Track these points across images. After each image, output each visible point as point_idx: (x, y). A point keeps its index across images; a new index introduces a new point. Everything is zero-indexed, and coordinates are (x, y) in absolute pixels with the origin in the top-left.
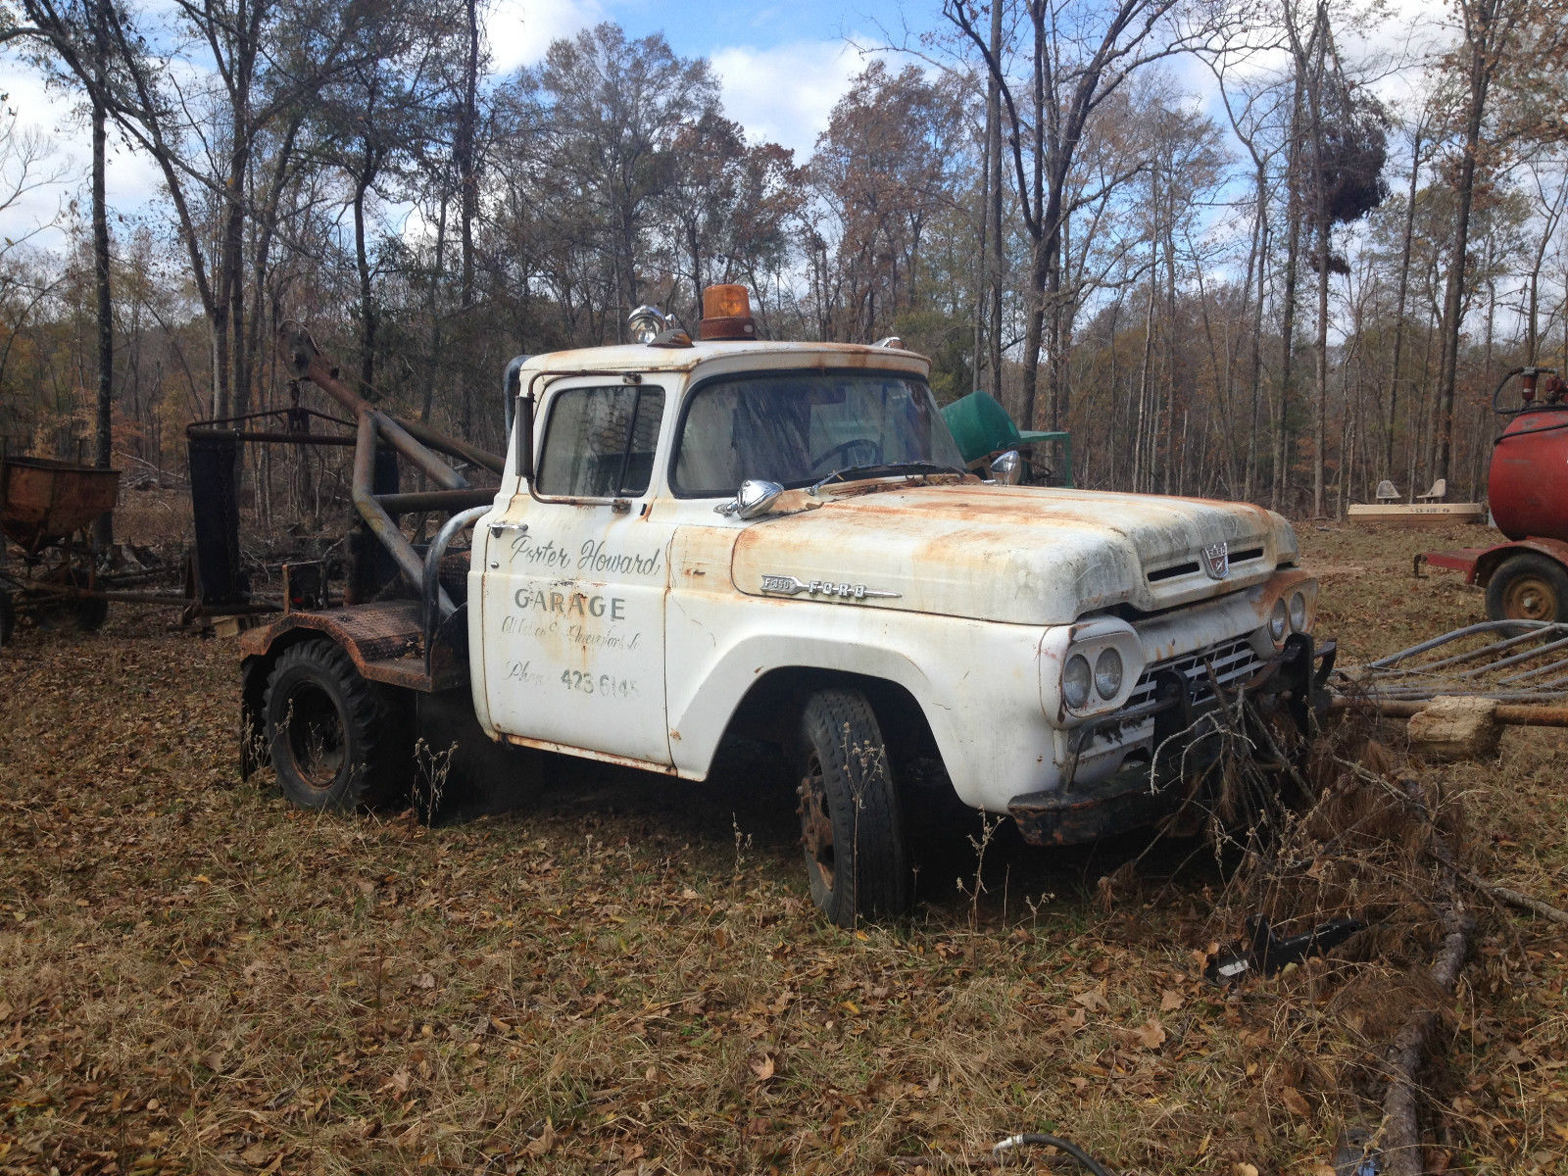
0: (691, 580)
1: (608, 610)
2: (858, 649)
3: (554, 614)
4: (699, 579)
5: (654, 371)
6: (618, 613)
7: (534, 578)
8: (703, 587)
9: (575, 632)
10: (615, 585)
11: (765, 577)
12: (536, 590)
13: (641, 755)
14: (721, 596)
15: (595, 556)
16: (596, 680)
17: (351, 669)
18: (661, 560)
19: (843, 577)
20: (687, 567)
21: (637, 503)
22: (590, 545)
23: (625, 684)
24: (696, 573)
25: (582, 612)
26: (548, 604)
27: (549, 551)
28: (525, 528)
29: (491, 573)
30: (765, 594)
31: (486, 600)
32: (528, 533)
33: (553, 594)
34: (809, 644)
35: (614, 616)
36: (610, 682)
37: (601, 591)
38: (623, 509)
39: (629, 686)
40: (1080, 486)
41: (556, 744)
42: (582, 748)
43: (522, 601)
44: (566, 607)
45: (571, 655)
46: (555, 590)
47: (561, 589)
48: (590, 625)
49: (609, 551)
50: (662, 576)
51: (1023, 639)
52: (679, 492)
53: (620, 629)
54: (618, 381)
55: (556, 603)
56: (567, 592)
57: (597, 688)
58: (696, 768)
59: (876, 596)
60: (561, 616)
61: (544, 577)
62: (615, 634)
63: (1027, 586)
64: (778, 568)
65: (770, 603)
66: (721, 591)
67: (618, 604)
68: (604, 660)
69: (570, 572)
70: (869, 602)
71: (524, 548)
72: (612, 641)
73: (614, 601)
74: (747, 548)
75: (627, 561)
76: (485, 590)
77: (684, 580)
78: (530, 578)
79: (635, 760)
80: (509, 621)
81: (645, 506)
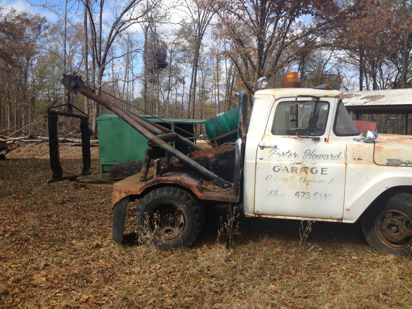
0: (356, 161)
1: (320, 171)
3: (292, 174)
4: (360, 161)
6: (324, 172)
7: (282, 162)
8: (361, 163)
9: (303, 179)
10: (320, 164)
11: (388, 160)
12: (283, 166)
13: (329, 217)
14: (370, 166)
15: (311, 154)
16: (312, 194)
17: (194, 196)
18: (342, 155)
20: (354, 157)
21: (322, 137)
22: (309, 151)
23: (326, 195)
24: (359, 159)
25: (306, 173)
26: (289, 170)
27: (289, 154)
28: (276, 147)
29: (261, 161)
30: (387, 165)
31: (257, 171)
32: (278, 147)
33: (292, 168)
35: (322, 173)
36: (319, 195)
37: (315, 166)
38: (317, 140)
39: (328, 195)
41: (284, 216)
42: (297, 216)
43: (276, 169)
44: (299, 171)
45: (302, 187)
46: (293, 166)
47: (296, 166)
48: (310, 176)
49: (317, 153)
50: (343, 160)
52: (337, 133)
53: (324, 178)
54: (310, 99)
55: (293, 170)
56: (299, 167)
57: (312, 197)
60: (296, 175)
61: (287, 162)
62: (322, 179)
64: (393, 157)
65: (391, 167)
66: (369, 164)
67: (324, 170)
68: (314, 188)
71: (275, 153)
72: (321, 182)
73: (322, 169)
74: (379, 151)
75: (326, 156)
76: (257, 167)
77: (353, 161)
78: (279, 162)
79: (322, 218)
80: (269, 177)
81: (326, 139)
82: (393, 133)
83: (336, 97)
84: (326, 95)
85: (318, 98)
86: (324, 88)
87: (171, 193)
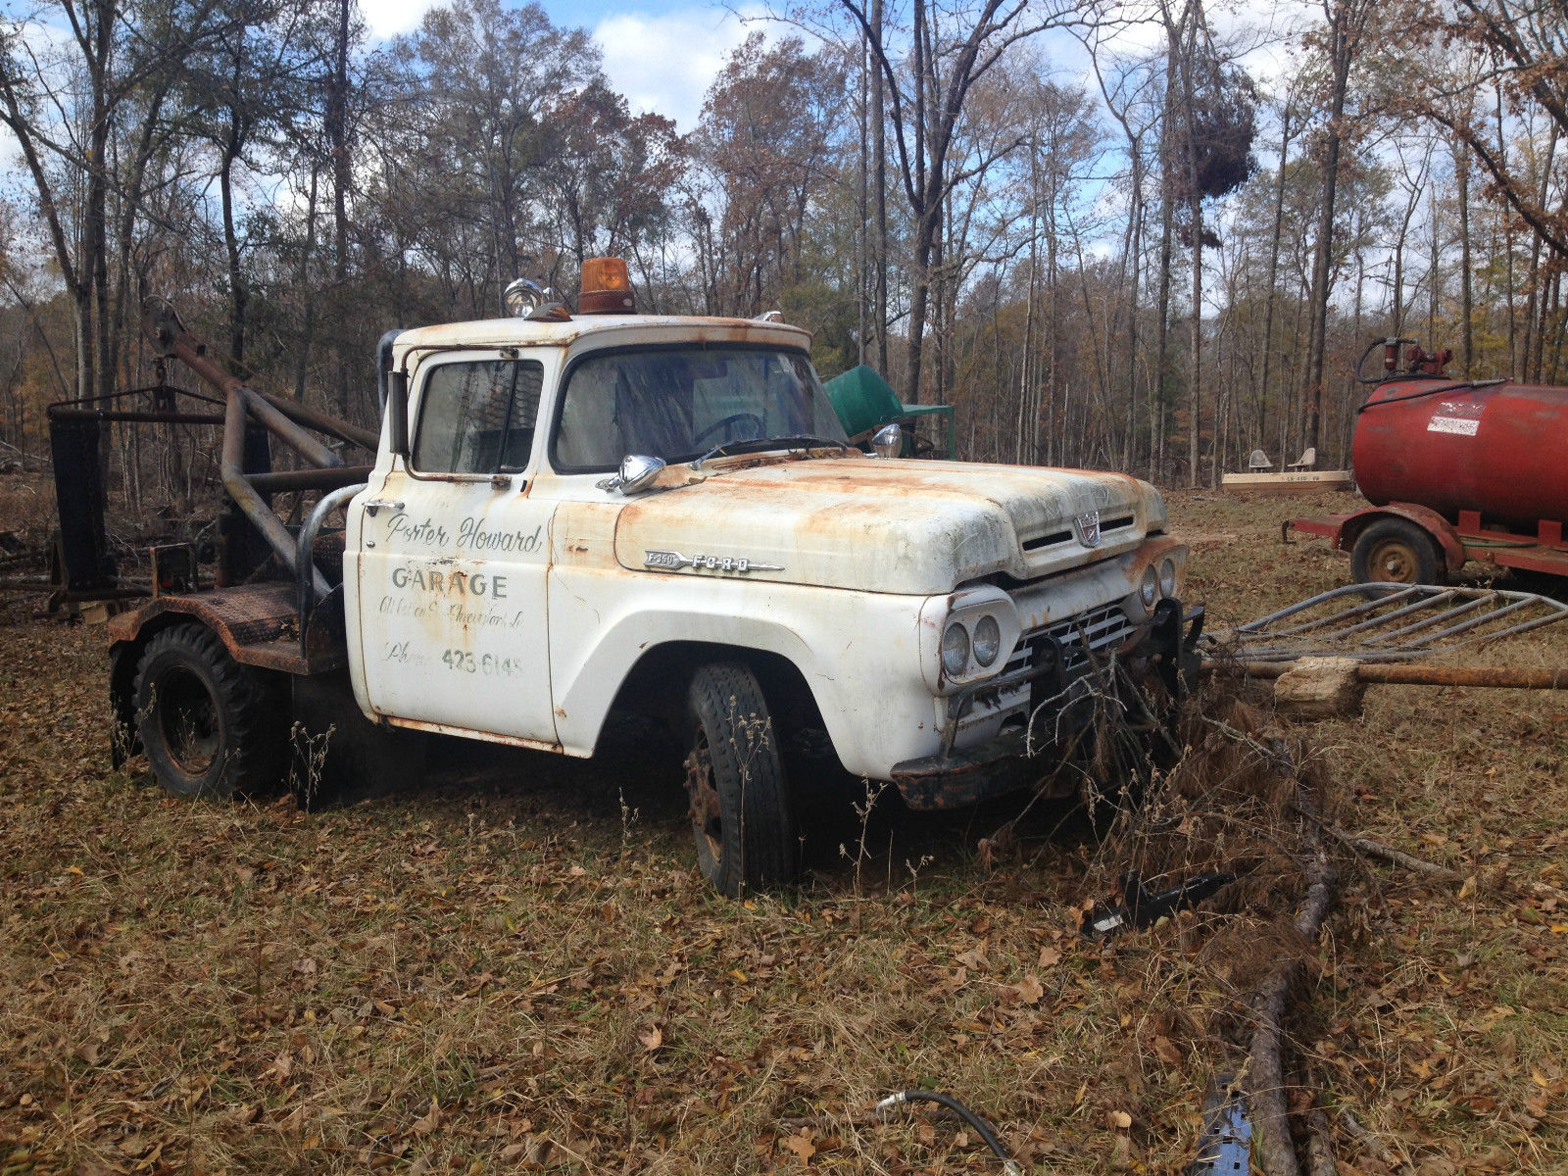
0: (574, 556)
1: (489, 589)
2: (742, 622)
3: (433, 593)
4: (582, 555)
5: (532, 345)
6: (500, 591)
7: (412, 557)
8: (586, 563)
9: (456, 611)
10: (495, 563)
11: (648, 553)
12: (414, 569)
13: (526, 734)
14: (604, 572)
15: (475, 533)
16: (478, 657)
17: (223, 653)
18: (543, 537)
19: (726, 551)
20: (568, 544)
21: (517, 480)
22: (469, 522)
23: (508, 663)
24: (579, 549)
25: (462, 591)
26: (427, 583)
27: (427, 530)
28: (402, 506)
29: (367, 553)
30: (649, 570)
31: (362, 580)
32: (405, 511)
33: (432, 573)
34: (694, 618)
35: (495, 594)
36: (493, 662)
37: (482, 569)
38: (503, 486)
39: (512, 664)
40: (966, 459)
41: (439, 724)
42: (465, 729)
43: (400, 581)
44: (446, 585)
45: (452, 635)
46: (434, 569)
47: (440, 568)
48: (471, 603)
49: (489, 528)
50: (545, 549)
51: (904, 609)
52: (560, 466)
53: (501, 607)
54: (495, 355)
55: (435, 582)
56: (446, 571)
57: (479, 668)
58: (582, 744)
59: (758, 570)
60: (441, 596)
61: (423, 556)
62: (497, 612)
63: (906, 557)
64: (661, 543)
65: (654, 579)
66: (604, 568)
67: (499, 582)
68: (484, 639)
69: (448, 551)
70: (753, 575)
71: (401, 526)
72: (494, 620)
73: (495, 579)
74: (630, 523)
75: (508, 538)
76: (362, 568)
77: (567, 557)
78: (407, 557)
79: (520, 738)
80: (387, 601)
81: (525, 482)
83: (560, 345)
84: (532, 339)
85: (513, 351)
87: (185, 641)
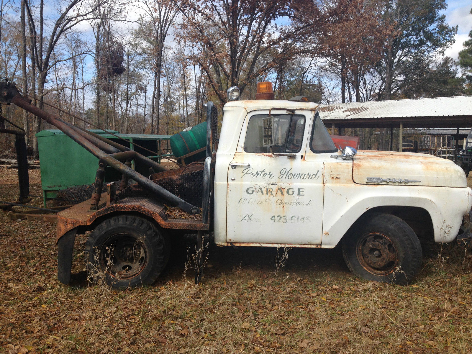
0: (334, 180)
1: (296, 192)
2: (411, 199)
3: (268, 196)
4: (338, 180)
6: (301, 193)
7: (256, 183)
8: (339, 182)
9: (279, 202)
10: (297, 184)
11: (367, 178)
12: (258, 187)
13: (307, 243)
14: (349, 185)
15: (287, 174)
16: (289, 217)
18: (320, 174)
19: (403, 177)
20: (332, 176)
21: (298, 155)
22: (285, 170)
23: (303, 218)
24: (337, 178)
25: (282, 194)
26: (264, 192)
27: (263, 173)
28: (249, 165)
29: (232, 182)
30: (367, 184)
31: (229, 193)
32: (251, 166)
33: (267, 189)
34: (391, 198)
35: (299, 194)
36: (296, 218)
37: (291, 186)
38: (294, 157)
39: (306, 219)
41: (259, 243)
42: (273, 243)
43: (250, 191)
44: (274, 193)
45: (277, 210)
46: (268, 187)
47: (271, 186)
48: (286, 198)
49: (293, 172)
51: (463, 192)
52: (314, 151)
53: (301, 199)
54: (284, 112)
55: (269, 191)
56: (274, 187)
57: (289, 221)
59: (412, 182)
60: (271, 197)
61: (262, 182)
62: (299, 201)
63: (461, 176)
64: (372, 175)
65: (371, 187)
66: (348, 184)
67: (301, 190)
68: (290, 211)
69: (273, 180)
70: (409, 184)
71: (249, 172)
72: (298, 204)
73: (299, 189)
74: (359, 169)
75: (303, 175)
76: (229, 189)
77: (331, 180)
78: (254, 183)
79: (300, 244)
80: (243, 200)
81: (302, 156)
82: (378, 150)
83: (312, 110)
84: (302, 108)
85: (293, 111)
86: (300, 100)
87: (128, 223)
